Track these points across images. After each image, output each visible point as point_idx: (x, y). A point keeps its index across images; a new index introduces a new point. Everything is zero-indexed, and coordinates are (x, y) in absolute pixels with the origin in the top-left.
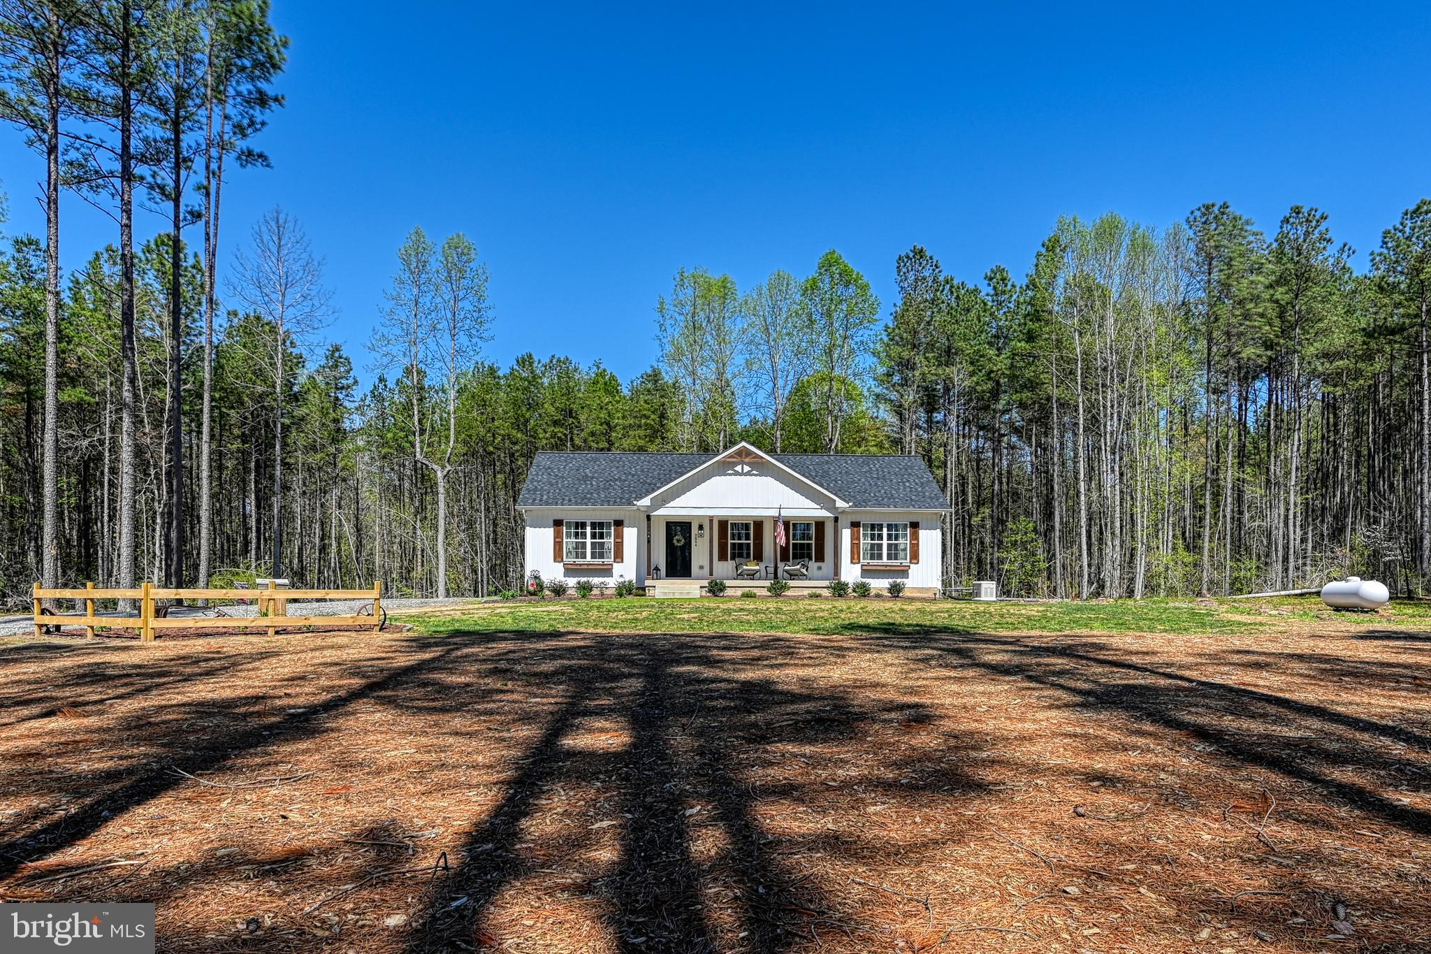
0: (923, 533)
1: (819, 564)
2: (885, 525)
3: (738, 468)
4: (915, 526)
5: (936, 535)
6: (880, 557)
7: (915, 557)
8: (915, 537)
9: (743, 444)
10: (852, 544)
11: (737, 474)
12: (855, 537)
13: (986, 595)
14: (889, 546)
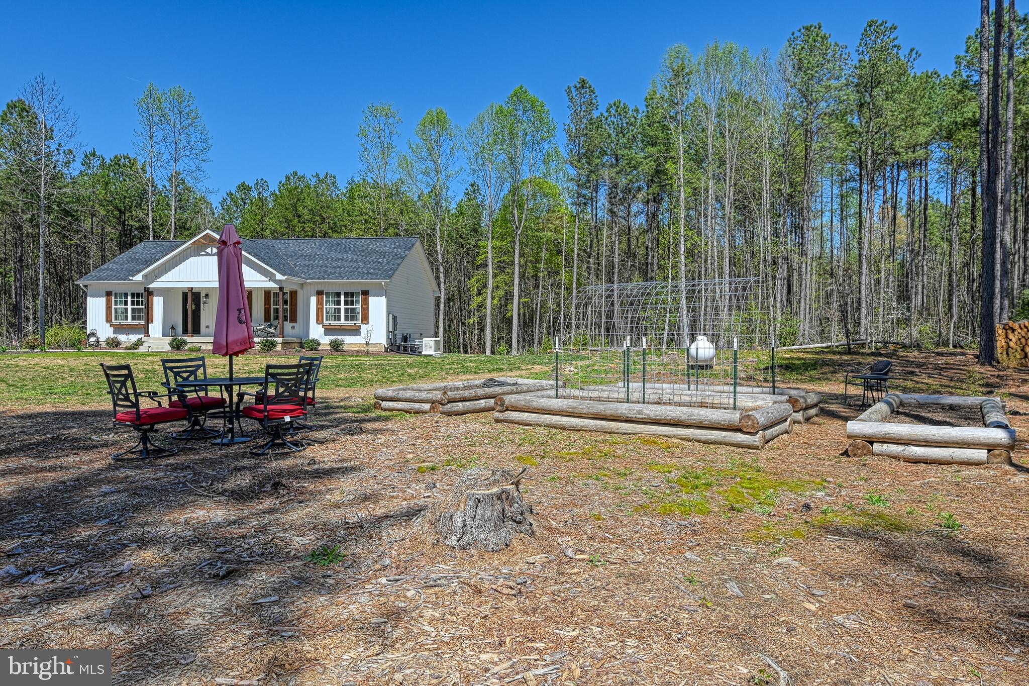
0: (372, 300)
1: (292, 324)
2: (342, 293)
3: (209, 250)
4: (365, 293)
5: (383, 300)
6: (339, 319)
7: (365, 319)
8: (365, 303)
9: (208, 231)
10: (318, 309)
11: (207, 254)
12: (320, 303)
13: (426, 350)
14: (346, 310)
